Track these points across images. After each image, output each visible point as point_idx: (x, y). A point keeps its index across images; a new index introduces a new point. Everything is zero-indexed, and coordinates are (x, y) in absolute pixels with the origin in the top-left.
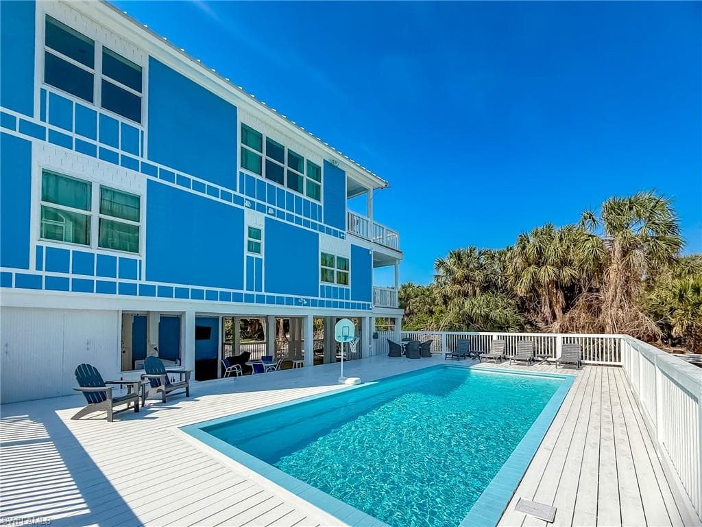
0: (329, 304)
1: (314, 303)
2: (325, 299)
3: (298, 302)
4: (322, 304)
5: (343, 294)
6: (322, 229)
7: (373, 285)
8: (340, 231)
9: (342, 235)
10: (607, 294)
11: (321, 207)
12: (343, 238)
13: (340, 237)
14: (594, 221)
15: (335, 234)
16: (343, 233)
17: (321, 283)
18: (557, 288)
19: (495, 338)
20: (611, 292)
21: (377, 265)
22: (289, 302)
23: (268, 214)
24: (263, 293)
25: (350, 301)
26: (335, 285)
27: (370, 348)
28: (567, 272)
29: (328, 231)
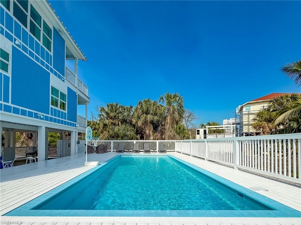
0: (55, 120)
1: (47, 119)
2: (53, 117)
3: (36, 116)
4: (51, 120)
5: (63, 115)
6: (52, 71)
7: (78, 114)
8: (62, 76)
9: (63, 79)
10: (167, 127)
11: (51, 56)
12: (63, 81)
13: (62, 80)
14: (163, 100)
15: (59, 77)
16: (63, 78)
17: (51, 106)
18: (151, 124)
19: (135, 143)
20: (168, 126)
21: (80, 103)
22: (30, 115)
23: (15, 43)
24: (10, 104)
25: (67, 121)
26: (58, 109)
27: (75, 149)
28: (156, 118)
29: (56, 74)
